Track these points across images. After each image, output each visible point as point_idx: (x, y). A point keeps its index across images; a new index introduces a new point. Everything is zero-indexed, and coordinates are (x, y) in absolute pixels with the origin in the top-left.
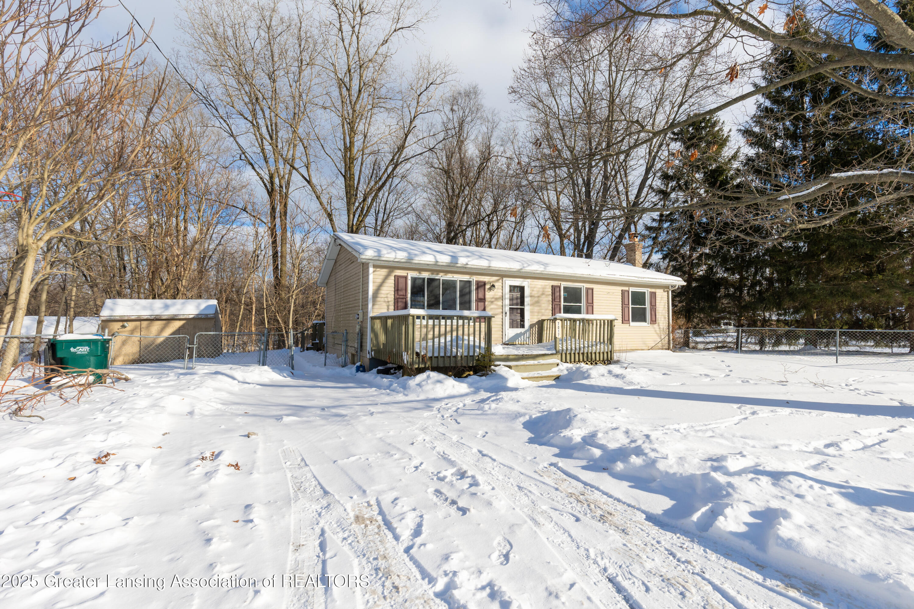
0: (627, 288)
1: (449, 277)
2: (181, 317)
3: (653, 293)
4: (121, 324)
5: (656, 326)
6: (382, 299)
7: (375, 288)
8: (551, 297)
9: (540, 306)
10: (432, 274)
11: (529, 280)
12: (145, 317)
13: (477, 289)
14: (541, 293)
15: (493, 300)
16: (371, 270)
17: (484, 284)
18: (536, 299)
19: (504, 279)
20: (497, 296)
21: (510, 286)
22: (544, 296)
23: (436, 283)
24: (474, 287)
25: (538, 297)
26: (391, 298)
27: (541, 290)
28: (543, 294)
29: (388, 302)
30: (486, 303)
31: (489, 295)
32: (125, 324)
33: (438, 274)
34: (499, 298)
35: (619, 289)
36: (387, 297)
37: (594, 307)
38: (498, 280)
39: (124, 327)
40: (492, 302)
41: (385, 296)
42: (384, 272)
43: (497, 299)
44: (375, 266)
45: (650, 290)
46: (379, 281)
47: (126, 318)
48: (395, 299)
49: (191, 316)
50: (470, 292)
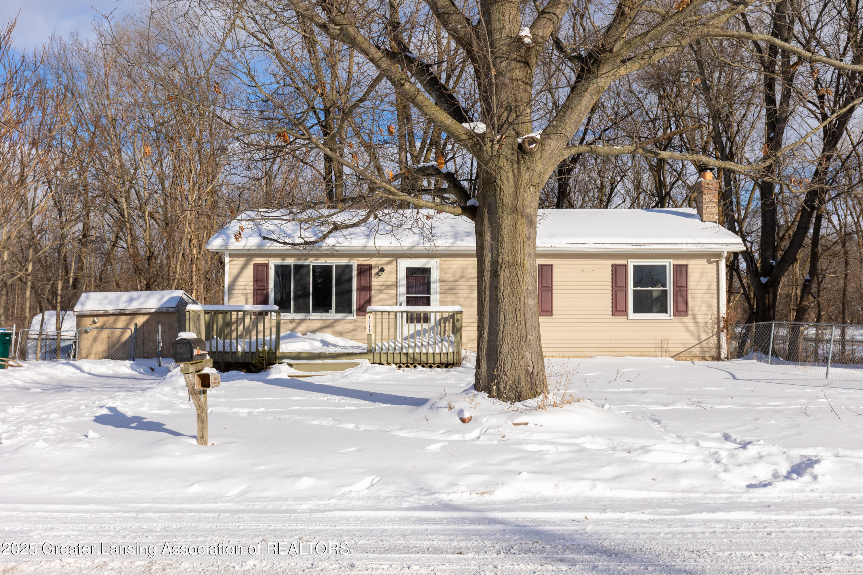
0: (622, 262)
1: (322, 262)
2: (144, 311)
3: (681, 266)
4: (92, 319)
5: (688, 320)
6: (240, 292)
7: (231, 279)
8: (476, 280)
9: (456, 294)
10: (299, 259)
11: (438, 260)
12: (111, 312)
13: (359, 274)
14: (458, 275)
15: (383, 288)
16: (227, 260)
17: (370, 268)
18: (451, 285)
19: (399, 260)
20: (390, 283)
21: (408, 269)
22: (464, 279)
23: (304, 271)
24: (355, 273)
25: (456, 281)
26: (250, 289)
27: (459, 271)
28: (463, 277)
29: (247, 294)
30: (373, 292)
31: (376, 282)
32: (96, 319)
33: (306, 259)
34: (392, 285)
35: (609, 262)
36: (245, 289)
37: (554, 292)
38: (390, 263)
39: (94, 322)
40: (381, 291)
41: (243, 288)
42: (240, 261)
43: (388, 287)
44: (230, 255)
45: (673, 262)
46: (235, 271)
47: (95, 313)
48: (254, 291)
49: (153, 311)
50: (350, 279)
